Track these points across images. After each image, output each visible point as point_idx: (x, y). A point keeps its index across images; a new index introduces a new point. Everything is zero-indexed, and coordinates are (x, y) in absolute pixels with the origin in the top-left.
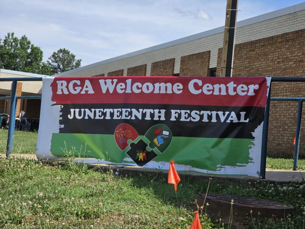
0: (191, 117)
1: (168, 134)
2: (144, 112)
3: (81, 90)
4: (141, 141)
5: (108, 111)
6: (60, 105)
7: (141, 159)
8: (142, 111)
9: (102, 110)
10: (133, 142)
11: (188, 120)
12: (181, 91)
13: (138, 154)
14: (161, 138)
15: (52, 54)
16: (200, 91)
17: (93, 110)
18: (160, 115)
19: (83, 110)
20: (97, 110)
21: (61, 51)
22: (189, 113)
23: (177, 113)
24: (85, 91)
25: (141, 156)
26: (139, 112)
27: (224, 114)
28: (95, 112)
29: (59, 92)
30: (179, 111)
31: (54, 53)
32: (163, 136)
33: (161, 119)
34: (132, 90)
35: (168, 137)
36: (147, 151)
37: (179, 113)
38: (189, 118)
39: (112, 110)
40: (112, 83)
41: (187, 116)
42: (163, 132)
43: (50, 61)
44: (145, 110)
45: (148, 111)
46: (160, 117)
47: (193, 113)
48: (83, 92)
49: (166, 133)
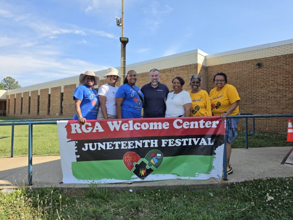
0: (176, 144)
1: (160, 156)
2: (143, 142)
3: (93, 130)
4: (142, 162)
5: (117, 143)
6: (75, 141)
7: (143, 175)
8: (142, 142)
9: (112, 143)
10: (137, 163)
11: (174, 145)
12: (168, 127)
13: (141, 171)
14: (156, 159)
15: (4, 79)
16: (181, 127)
17: (104, 143)
18: (154, 143)
19: (95, 144)
20: (108, 143)
21: (8, 78)
22: (174, 140)
23: (166, 142)
24: (96, 130)
25: (143, 172)
26: (140, 142)
27: (197, 140)
28: (106, 145)
29: (73, 132)
30: (167, 140)
31: (5, 79)
32: (157, 157)
33: (155, 146)
34: (133, 128)
35: (160, 157)
36: (147, 169)
37: (168, 141)
38: (174, 144)
39: (119, 143)
40: (118, 123)
41: (172, 143)
42: (157, 155)
43: (3, 82)
44: (144, 141)
45: (146, 142)
46: (154, 145)
47: (177, 141)
48: (94, 131)
49: (159, 155)
